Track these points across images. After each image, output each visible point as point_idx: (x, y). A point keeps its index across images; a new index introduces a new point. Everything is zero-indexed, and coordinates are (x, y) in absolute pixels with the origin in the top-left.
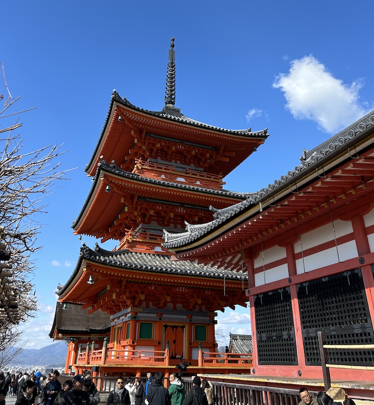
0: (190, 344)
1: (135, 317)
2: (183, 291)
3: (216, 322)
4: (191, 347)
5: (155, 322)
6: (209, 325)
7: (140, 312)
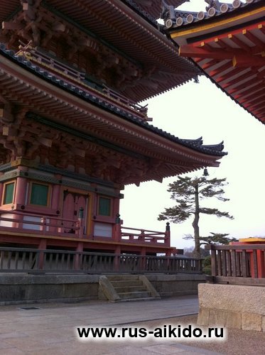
0: (95, 218)
1: (26, 174)
3: (122, 196)
4: (95, 221)
6: (114, 198)
7: (33, 168)
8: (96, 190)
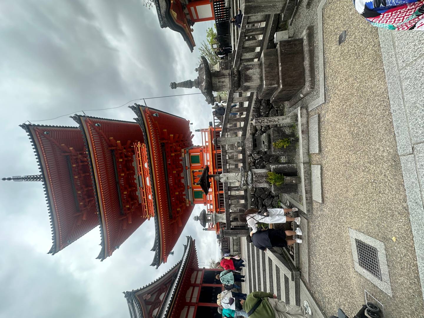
2: (171, 179)
5: (193, 190)
8: (189, 168)
